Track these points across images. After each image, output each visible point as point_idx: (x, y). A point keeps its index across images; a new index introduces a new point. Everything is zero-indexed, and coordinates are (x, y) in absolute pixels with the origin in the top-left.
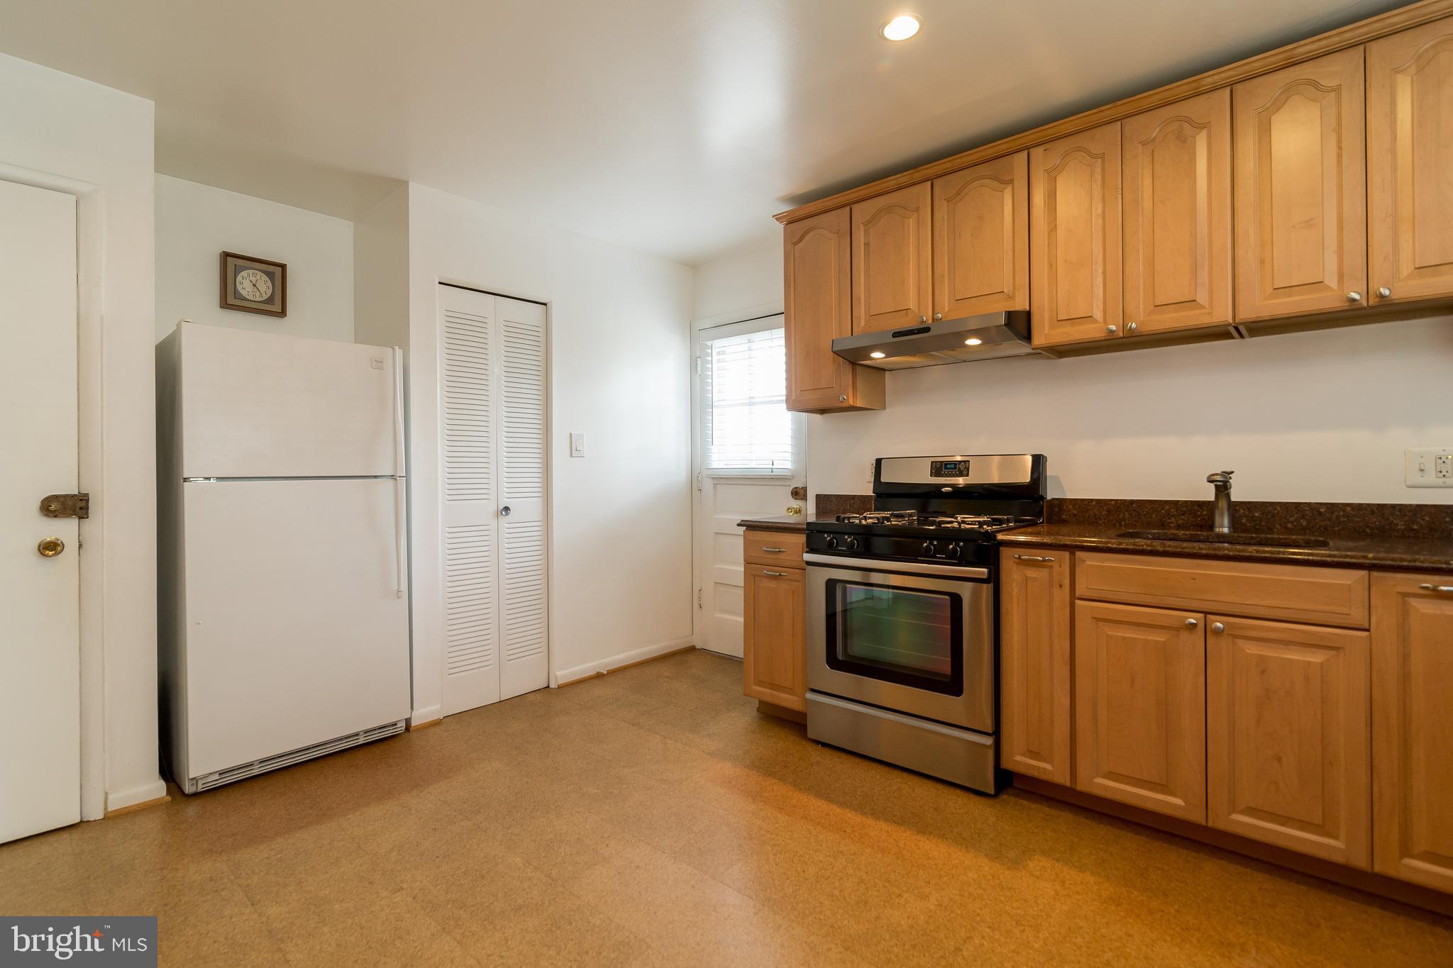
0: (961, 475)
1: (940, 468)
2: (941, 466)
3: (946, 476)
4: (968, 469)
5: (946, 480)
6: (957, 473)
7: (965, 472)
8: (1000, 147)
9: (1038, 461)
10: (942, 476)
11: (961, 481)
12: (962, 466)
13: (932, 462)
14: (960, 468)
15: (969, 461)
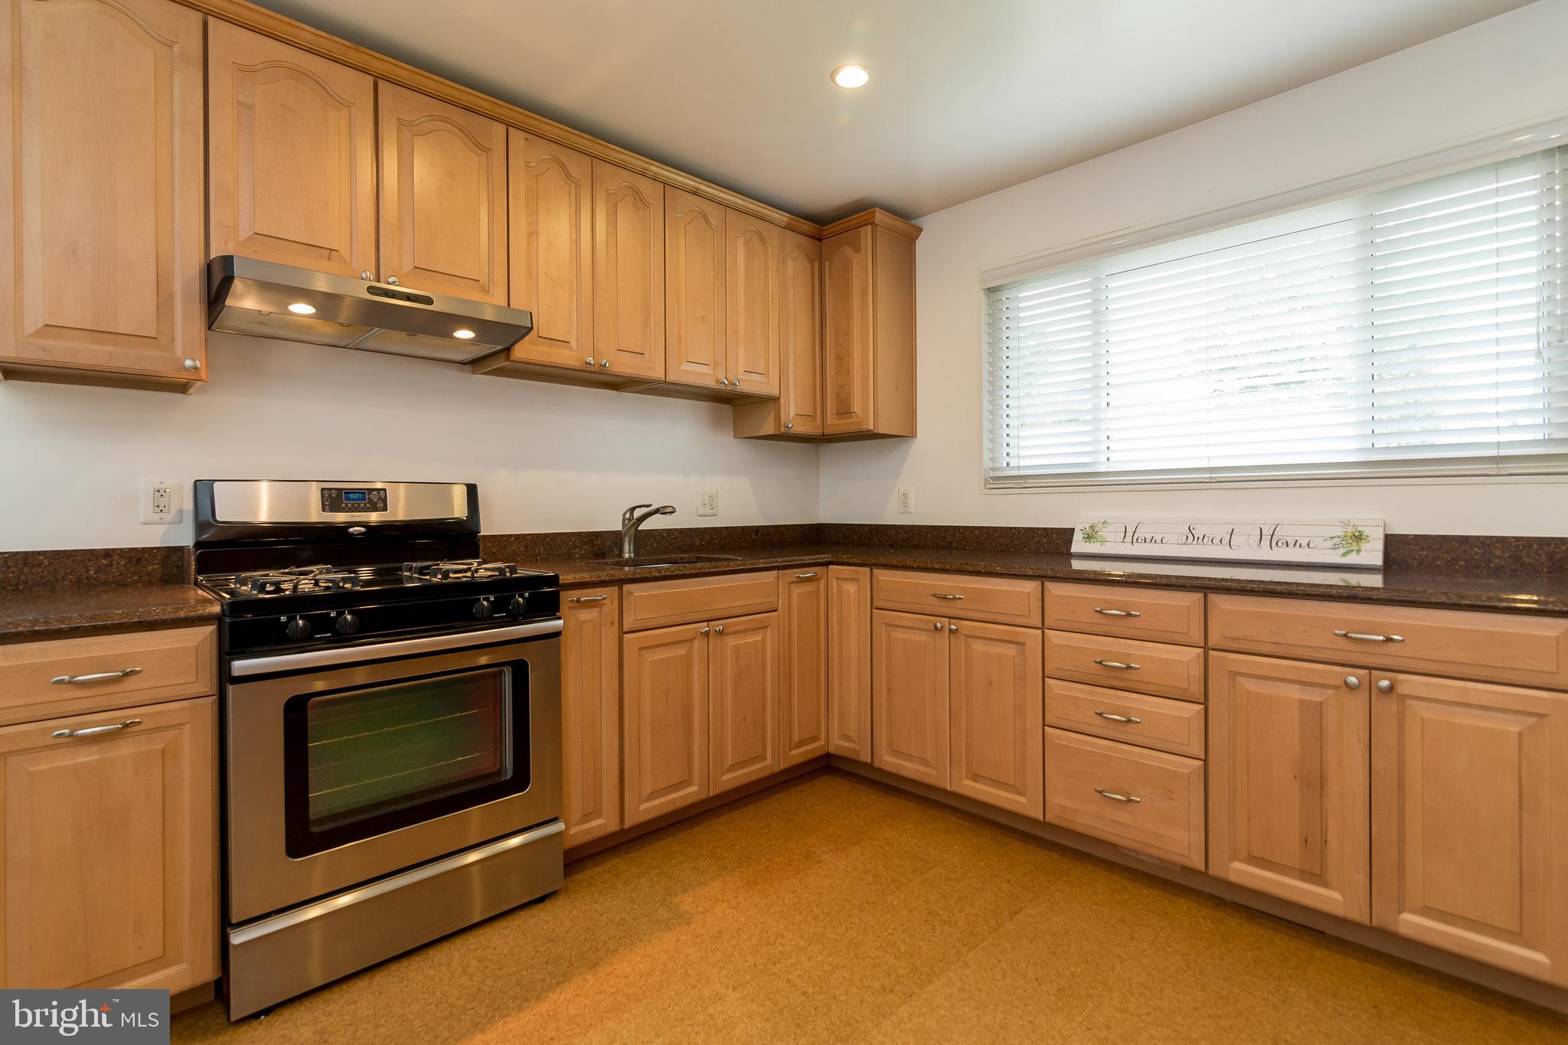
0: (374, 509)
1: (334, 498)
2: (339, 496)
3: (350, 510)
4: (385, 501)
5: (352, 517)
6: (368, 505)
7: (380, 505)
8: (479, 101)
9: (472, 490)
10: (343, 510)
11: (374, 517)
12: (374, 496)
13: (323, 489)
14: (374, 499)
15: (385, 490)
